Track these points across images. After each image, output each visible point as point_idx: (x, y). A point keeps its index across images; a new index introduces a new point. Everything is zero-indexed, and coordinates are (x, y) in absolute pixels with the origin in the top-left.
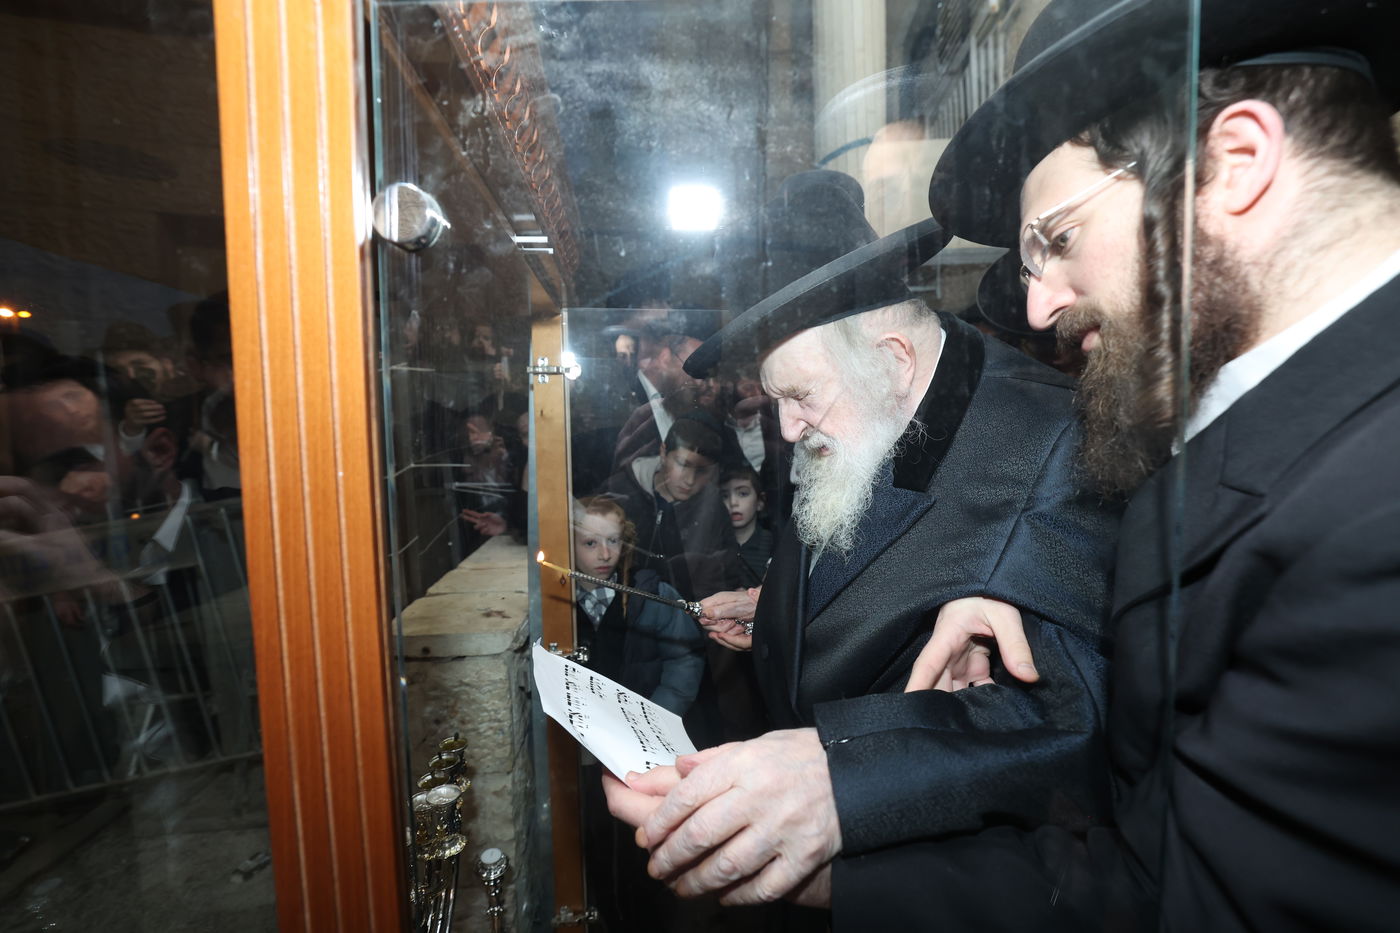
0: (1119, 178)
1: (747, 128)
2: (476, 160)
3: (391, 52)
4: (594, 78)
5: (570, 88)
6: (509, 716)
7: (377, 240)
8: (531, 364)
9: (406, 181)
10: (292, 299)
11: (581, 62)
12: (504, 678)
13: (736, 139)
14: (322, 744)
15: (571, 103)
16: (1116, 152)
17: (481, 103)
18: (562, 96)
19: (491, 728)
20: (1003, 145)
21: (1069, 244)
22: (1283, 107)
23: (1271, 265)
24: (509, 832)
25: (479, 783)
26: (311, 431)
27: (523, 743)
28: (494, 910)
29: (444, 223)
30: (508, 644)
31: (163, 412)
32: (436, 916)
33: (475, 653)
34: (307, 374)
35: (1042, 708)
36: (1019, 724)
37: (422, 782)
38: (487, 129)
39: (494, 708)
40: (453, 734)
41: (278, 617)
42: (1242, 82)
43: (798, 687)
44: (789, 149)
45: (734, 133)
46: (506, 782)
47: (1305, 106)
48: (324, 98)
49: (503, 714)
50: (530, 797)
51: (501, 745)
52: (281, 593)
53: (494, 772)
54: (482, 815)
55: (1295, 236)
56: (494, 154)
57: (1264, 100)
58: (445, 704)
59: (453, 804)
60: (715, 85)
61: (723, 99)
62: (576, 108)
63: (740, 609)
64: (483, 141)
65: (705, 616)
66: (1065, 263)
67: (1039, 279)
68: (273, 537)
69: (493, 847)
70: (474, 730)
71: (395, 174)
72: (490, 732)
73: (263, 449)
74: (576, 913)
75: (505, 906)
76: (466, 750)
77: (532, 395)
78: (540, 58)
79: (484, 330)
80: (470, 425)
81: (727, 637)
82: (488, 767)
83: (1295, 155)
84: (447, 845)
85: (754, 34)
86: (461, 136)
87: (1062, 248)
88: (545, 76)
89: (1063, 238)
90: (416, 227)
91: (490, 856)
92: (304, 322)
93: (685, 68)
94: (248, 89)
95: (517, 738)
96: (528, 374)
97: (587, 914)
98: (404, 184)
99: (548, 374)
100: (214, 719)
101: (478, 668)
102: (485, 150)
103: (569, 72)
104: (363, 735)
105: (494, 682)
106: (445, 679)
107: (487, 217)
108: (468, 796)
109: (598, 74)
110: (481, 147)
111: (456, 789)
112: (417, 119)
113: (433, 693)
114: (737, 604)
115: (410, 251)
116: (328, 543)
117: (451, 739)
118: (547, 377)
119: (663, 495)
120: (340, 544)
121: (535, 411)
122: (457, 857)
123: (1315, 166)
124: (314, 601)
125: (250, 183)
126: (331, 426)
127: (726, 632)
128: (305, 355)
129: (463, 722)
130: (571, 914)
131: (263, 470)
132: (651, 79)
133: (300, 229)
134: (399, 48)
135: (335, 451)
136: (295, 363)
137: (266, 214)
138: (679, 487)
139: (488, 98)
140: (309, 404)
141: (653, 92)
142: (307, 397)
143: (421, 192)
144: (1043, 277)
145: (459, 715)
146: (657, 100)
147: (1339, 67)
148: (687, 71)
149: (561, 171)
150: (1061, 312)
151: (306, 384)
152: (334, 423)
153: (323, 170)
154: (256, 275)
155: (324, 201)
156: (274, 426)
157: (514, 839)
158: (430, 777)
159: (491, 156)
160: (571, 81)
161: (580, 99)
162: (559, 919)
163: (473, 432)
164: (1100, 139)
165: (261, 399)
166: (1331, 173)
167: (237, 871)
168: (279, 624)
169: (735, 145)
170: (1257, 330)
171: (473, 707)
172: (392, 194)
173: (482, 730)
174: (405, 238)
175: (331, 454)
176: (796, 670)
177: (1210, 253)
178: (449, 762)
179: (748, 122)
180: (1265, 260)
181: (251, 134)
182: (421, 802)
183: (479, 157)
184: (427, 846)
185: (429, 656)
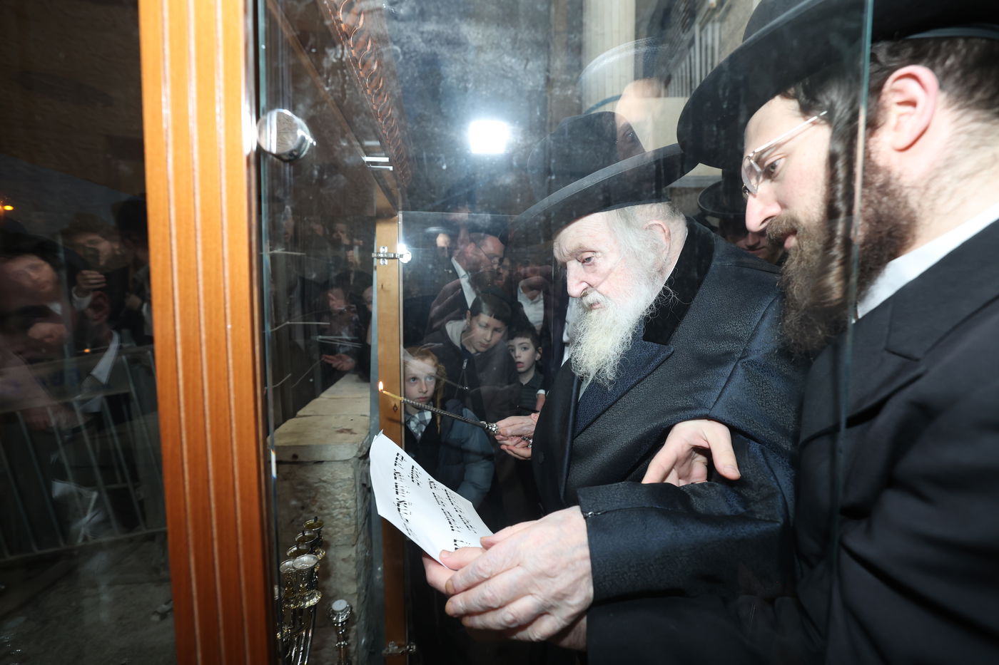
0: (814, 123)
1: (539, 76)
2: (336, 94)
3: (274, 11)
4: (425, 35)
5: (408, 42)
6: (354, 504)
7: (260, 153)
8: (375, 251)
9: (283, 108)
10: (194, 195)
11: (416, 23)
12: (351, 477)
13: (531, 84)
14: (212, 528)
15: (408, 53)
16: (813, 103)
17: (340, 51)
18: (401, 48)
19: (341, 513)
20: (727, 94)
21: (777, 170)
22: (939, 70)
23: (927, 188)
24: (353, 588)
25: (332, 552)
26: (206, 294)
27: (364, 524)
28: (341, 644)
29: (310, 140)
30: (354, 454)
31: (104, 280)
32: (299, 648)
33: (330, 459)
34: (205, 251)
35: (745, 502)
36: (727, 511)
37: (290, 552)
38: (345, 71)
39: (344, 499)
40: (313, 517)
41: (180, 433)
42: (909, 51)
43: (566, 485)
44: (570, 92)
45: (529, 80)
46: (351, 552)
47: (957, 70)
48: (221, 43)
49: (350, 503)
50: (368, 564)
51: (348, 525)
52: (183, 415)
53: (342, 545)
54: (333, 575)
55: (946, 167)
56: (349, 89)
57: (926, 65)
58: (308, 495)
59: (313, 568)
60: (515, 43)
61: (521, 54)
62: (411, 57)
63: (525, 428)
64: (341, 80)
65: (500, 434)
66: (774, 184)
67: (755, 196)
68: (177, 372)
69: (341, 598)
70: (329, 514)
71: (274, 103)
72: (340, 516)
73: (171, 305)
74: (400, 647)
75: (349, 641)
76: (323, 529)
77: (375, 274)
78: (385, 19)
79: (341, 226)
80: (330, 295)
81: (514, 449)
82: (339, 541)
83: (948, 106)
84: (307, 598)
85: (546, 6)
86: (325, 76)
87: (772, 173)
88: (387, 32)
89: (773, 166)
90: (290, 143)
91: (339, 605)
92: (203, 211)
93: (494, 30)
94: (163, 34)
95: (360, 520)
96: (373, 259)
97: (408, 647)
98: (281, 110)
99: (387, 258)
100: (141, 503)
101: (333, 470)
102: (343, 86)
103: (407, 30)
104: (243, 522)
105: (344, 480)
106: (308, 477)
107: (343, 137)
108: (324, 563)
109: (429, 33)
110: (340, 84)
111: (314, 558)
112: (292, 62)
113: (299, 487)
114: (523, 425)
115: (285, 161)
116: (219, 377)
117: (312, 521)
118: (386, 261)
119: (468, 348)
120: (228, 378)
121: (378, 285)
122: (314, 607)
123: (963, 115)
124: (208, 421)
125: (164, 105)
126: (222, 290)
127: (514, 446)
128: (204, 237)
129: (321, 508)
130: (396, 647)
131: (170, 323)
132: (468, 37)
133: (201, 142)
134: (279, 8)
135: (225, 308)
136: (196, 242)
137: (176, 129)
138: (481, 343)
139: (345, 48)
140: (206, 273)
141: (470, 47)
142: (204, 268)
143: (294, 117)
144: (758, 194)
145: (318, 504)
146: (472, 53)
147: (988, 39)
148: (493, 31)
149: (399, 104)
150: (769, 221)
151: (204, 259)
152: (224, 288)
153: (220, 98)
154: (167, 176)
155: (220, 121)
156: (180, 289)
157: (356, 593)
158: (295, 549)
159: (347, 92)
160: (409, 37)
161: (415, 51)
162: (388, 651)
163: (333, 300)
164: (802, 94)
165: (169, 269)
166: (976, 120)
167: (155, 613)
168: (181, 438)
169: (529, 88)
170: (914, 236)
171: (329, 498)
172: (272, 118)
173: (334, 515)
174: (281, 151)
175: (222, 311)
176: (565, 471)
177: (879, 179)
178: (310, 537)
179: (540, 72)
180: (922, 184)
181: (164, 69)
182: (288, 567)
183: (338, 92)
184: (292, 599)
185: (297, 460)
